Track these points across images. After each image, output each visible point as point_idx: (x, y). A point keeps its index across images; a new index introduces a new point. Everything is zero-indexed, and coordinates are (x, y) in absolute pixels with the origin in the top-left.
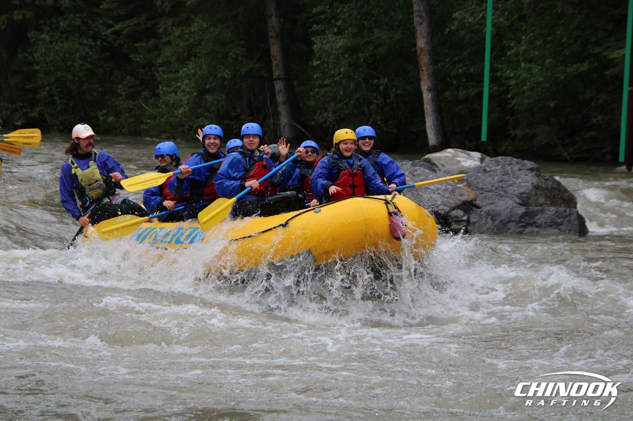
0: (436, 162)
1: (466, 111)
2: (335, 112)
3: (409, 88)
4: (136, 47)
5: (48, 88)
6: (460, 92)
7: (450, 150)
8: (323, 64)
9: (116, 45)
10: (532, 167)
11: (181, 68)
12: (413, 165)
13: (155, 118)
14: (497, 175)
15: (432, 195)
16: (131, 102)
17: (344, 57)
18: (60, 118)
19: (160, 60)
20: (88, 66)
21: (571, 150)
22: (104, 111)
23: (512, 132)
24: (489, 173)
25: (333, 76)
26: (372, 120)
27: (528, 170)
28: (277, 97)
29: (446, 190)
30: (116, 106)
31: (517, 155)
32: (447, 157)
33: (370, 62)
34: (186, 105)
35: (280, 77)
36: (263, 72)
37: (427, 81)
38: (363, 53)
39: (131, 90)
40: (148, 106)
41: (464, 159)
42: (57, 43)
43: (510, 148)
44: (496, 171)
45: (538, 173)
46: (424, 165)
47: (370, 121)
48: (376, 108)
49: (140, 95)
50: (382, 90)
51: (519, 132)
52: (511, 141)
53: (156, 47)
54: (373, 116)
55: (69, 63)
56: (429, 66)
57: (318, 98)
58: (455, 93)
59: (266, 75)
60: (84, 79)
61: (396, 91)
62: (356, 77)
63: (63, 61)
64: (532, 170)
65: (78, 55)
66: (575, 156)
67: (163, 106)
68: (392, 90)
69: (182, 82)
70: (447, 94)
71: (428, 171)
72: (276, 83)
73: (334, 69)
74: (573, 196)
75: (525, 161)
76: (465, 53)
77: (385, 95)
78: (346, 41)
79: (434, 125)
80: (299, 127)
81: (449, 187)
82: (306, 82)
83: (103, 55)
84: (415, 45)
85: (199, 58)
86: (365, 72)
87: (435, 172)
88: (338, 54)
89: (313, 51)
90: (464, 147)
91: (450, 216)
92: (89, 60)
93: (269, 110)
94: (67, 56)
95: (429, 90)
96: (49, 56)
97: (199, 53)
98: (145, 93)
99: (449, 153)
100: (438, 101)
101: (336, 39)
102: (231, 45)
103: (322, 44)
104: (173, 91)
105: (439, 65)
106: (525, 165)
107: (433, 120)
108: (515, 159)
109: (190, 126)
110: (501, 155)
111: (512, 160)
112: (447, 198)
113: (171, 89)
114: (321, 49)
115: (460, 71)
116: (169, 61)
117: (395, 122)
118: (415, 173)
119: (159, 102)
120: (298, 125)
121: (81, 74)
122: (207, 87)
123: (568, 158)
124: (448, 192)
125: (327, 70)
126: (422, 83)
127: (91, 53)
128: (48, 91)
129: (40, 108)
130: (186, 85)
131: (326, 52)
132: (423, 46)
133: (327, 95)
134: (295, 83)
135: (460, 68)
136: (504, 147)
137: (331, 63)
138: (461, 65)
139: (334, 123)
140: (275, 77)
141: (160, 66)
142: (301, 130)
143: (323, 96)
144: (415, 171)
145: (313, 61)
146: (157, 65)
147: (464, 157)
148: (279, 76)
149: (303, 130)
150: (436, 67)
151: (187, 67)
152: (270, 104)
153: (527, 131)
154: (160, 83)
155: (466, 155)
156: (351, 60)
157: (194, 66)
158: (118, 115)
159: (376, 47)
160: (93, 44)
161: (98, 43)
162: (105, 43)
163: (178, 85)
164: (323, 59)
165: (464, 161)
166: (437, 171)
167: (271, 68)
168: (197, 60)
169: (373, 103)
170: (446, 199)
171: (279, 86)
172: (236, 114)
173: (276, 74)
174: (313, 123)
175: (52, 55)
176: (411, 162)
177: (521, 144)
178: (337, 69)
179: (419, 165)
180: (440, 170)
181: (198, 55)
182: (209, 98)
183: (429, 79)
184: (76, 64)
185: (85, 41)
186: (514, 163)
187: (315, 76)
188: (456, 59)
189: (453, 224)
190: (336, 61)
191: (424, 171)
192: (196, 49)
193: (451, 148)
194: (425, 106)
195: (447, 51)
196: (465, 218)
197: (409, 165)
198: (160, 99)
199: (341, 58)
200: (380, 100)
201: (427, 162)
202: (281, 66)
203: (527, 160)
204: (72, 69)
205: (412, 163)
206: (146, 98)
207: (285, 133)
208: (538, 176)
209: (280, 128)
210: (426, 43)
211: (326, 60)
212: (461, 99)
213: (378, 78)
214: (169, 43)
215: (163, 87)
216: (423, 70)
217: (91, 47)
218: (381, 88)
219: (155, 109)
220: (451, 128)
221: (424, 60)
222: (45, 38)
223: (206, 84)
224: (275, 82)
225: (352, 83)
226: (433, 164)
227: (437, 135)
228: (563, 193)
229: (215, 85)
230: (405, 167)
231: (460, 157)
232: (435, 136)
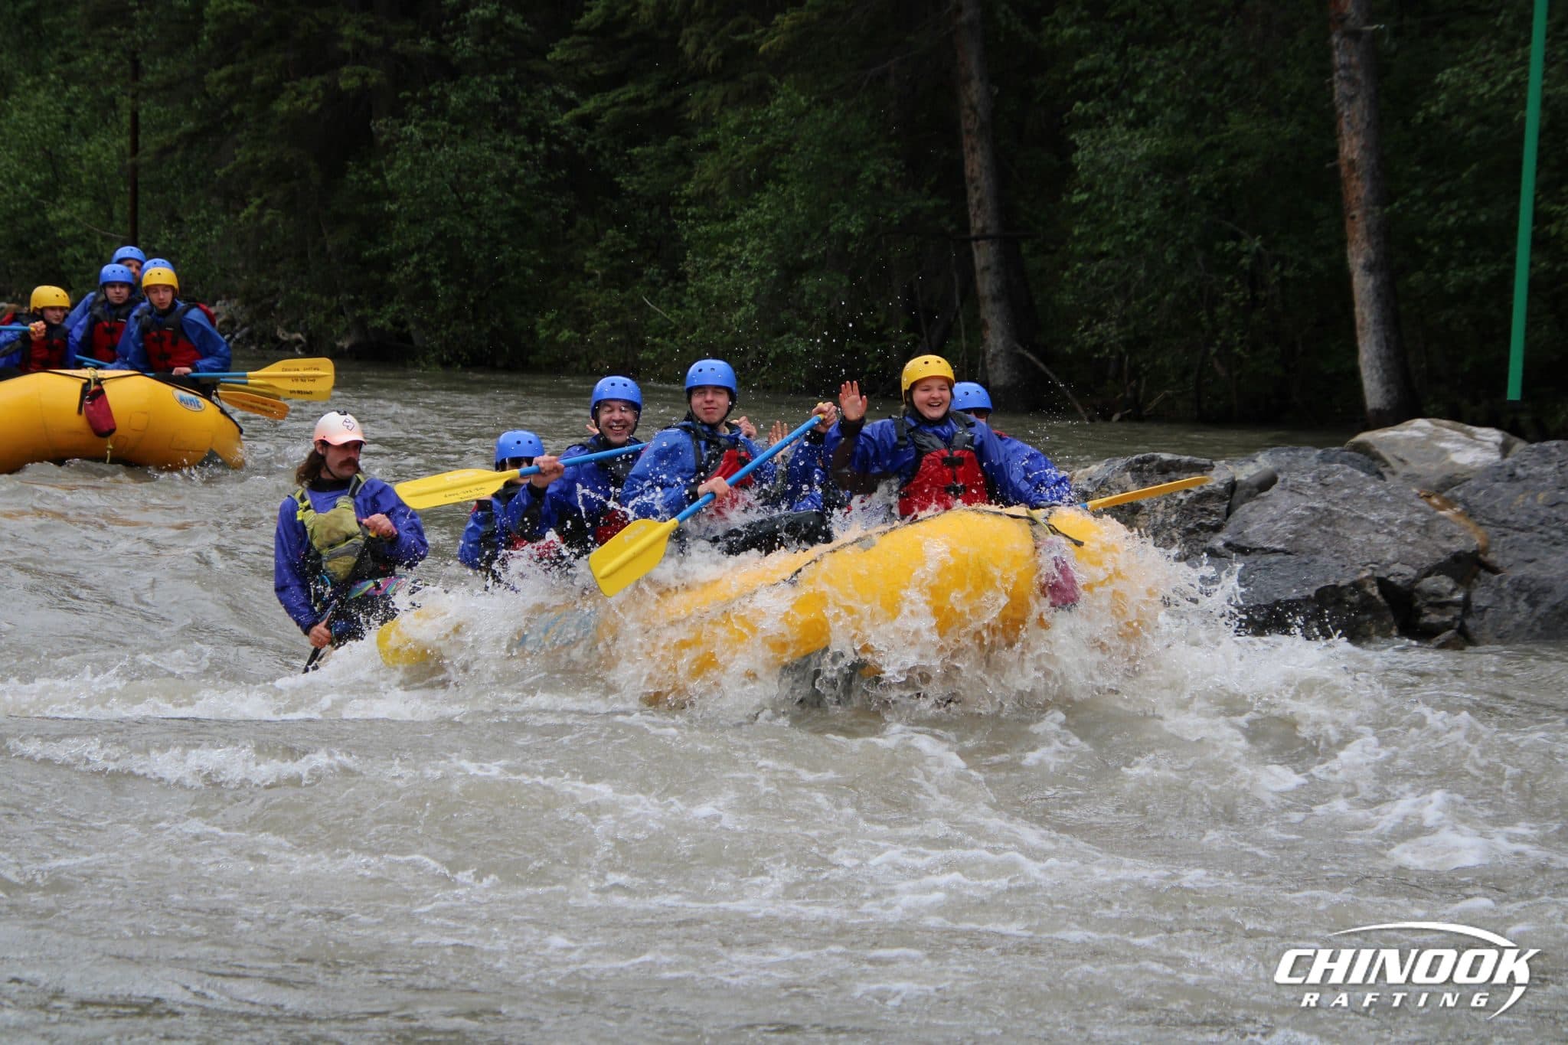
0: (1383, 453)
1: (1465, 321)
2: (1124, 321)
3: (1317, 263)
4: (630, 156)
5: (415, 258)
6: (1451, 272)
7: (1420, 422)
8: (1097, 201)
9: (582, 151)
11: (741, 210)
12: (1324, 460)
13: (674, 333)
14: (1544, 488)
15: (1372, 536)
16: (616, 292)
17: (1151, 183)
18: (444, 333)
19: (689, 189)
20: (514, 203)
22: (550, 316)
24: (1524, 483)
25: (1122, 230)
26: (1218, 342)
28: (979, 285)
29: (1409, 524)
30: (580, 303)
32: (1413, 438)
33: (1216, 195)
34: (752, 300)
35: (989, 232)
36: (945, 220)
37: (1365, 245)
38: (1199, 172)
39: (617, 263)
40: (658, 305)
41: (1458, 446)
42: (441, 146)
44: (1541, 477)
46: (1351, 459)
47: (1214, 346)
48: (1229, 313)
49: (639, 275)
50: (1247, 268)
53: (683, 158)
54: (1223, 334)
55: (469, 196)
56: (1370, 208)
57: (1084, 288)
58: (1438, 276)
59: (953, 227)
60: (505, 235)
61: (1282, 270)
62: (1180, 234)
63: (455, 191)
65: (490, 175)
67: (695, 305)
68: (1273, 265)
69: (742, 244)
70: (1416, 278)
71: (1362, 475)
72: (978, 247)
73: (1125, 214)
76: (1465, 175)
77: (1253, 280)
78: (1157, 142)
79: (1380, 358)
80: (1032, 358)
81: (1418, 515)
82: (1052, 247)
83: (553, 177)
84: (1334, 153)
85: (786, 183)
86: (1204, 220)
87: (1381, 476)
88: (1136, 177)
89: (1072, 168)
91: (1419, 591)
92: (516, 187)
93: (956, 316)
94: (464, 178)
95: (1370, 268)
96: (421, 179)
97: (787, 171)
98: (652, 271)
99: (1418, 429)
100: (1390, 297)
101: (1132, 138)
102: (866, 153)
103: (1097, 150)
104: (721, 265)
105: (1396, 205)
107: (1377, 343)
109: (759, 353)
110: (1557, 436)
112: (1410, 544)
113: (717, 261)
114: (1092, 162)
115: (1452, 220)
116: (713, 193)
117: (1278, 349)
118: (1329, 480)
119: (685, 294)
120: (1028, 355)
121: (497, 222)
122: (804, 257)
124: (1414, 530)
125: (1107, 216)
126: (1352, 250)
127: (522, 171)
128: (417, 264)
129: (396, 307)
130: (753, 250)
131: (1105, 169)
132: (1355, 156)
133: (1106, 279)
134: (1025, 248)
135: (1451, 212)
136: (1562, 416)
137: (1116, 198)
138: (1454, 205)
139: (1123, 350)
140: (973, 233)
141: (689, 204)
142: (1035, 367)
143: (1094, 281)
144: (1329, 473)
145: (1071, 193)
146: (683, 202)
147: (1458, 441)
148: (983, 230)
149: (1042, 365)
150: (1387, 210)
151: (755, 207)
152: (962, 302)
154: (689, 245)
155: (1462, 437)
156: (1169, 192)
157: (773, 204)
158: (582, 324)
159: (1234, 158)
160: (528, 149)
161: (541, 146)
162: (555, 148)
163: (732, 250)
164: (1097, 188)
165: (1457, 451)
166: (1387, 475)
167: (965, 208)
168: (781, 188)
169: (1222, 300)
170: (1410, 548)
171: (983, 256)
172: (874, 326)
173: (977, 224)
174: (1069, 350)
175: (428, 175)
176: (1319, 452)
178: (1131, 214)
179: (1339, 458)
180: (1393, 473)
181: (783, 175)
182: (809, 284)
183: (1368, 241)
184: (486, 200)
185: (508, 142)
187: (1076, 232)
188: (1441, 189)
189: (1426, 611)
190: (1130, 194)
191: (1351, 474)
192: (780, 162)
193: (1423, 416)
194: (1357, 309)
195: (1418, 168)
196: (1458, 596)
197: (1313, 458)
198: (688, 285)
199: (1144, 187)
200: (1240, 294)
201: (1360, 452)
202: (989, 205)
204: (475, 210)
205: (1322, 455)
206: (654, 283)
207: (997, 374)
209: (984, 363)
210: (1363, 147)
211: (1104, 190)
212: (1452, 290)
213: (1237, 238)
214: (712, 146)
215: (695, 255)
216: (1353, 217)
217: (523, 156)
218: (1245, 261)
219: (676, 312)
220: (1423, 366)
221: (1358, 190)
222: (412, 134)
223: (801, 249)
224: (974, 244)
225: (1171, 249)
226: (1377, 457)
227: (1387, 382)
229: (825, 253)
230: (1303, 464)
231: (1448, 441)
232: (1383, 384)
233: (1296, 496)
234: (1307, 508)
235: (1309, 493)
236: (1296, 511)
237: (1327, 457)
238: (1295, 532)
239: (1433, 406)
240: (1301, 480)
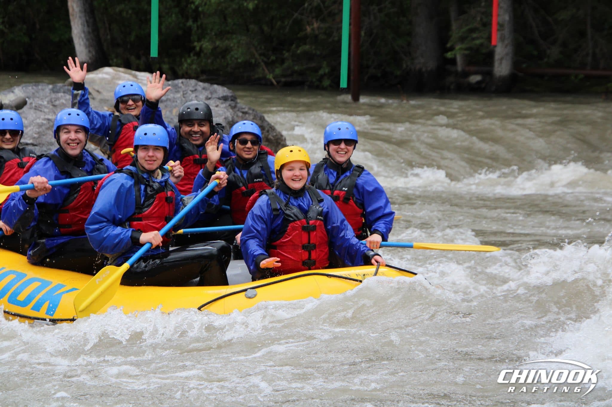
1: (130, 12)
7: (107, 69)
10: (225, 94)
12: (53, 91)
14: (176, 106)
21: (278, 71)
23: (196, 44)
24: (165, 103)
27: (219, 99)
31: (204, 77)
32: (103, 79)
43: (194, 67)
44: (174, 100)
45: (233, 104)
51: (206, 45)
52: (195, 58)
64: (225, 99)
66: (283, 80)
74: (282, 136)
75: (215, 86)
79: (84, 33)
90: (128, 65)
99: (107, 73)
106: (215, 91)
107: (82, 24)
108: (201, 84)
110: (182, 77)
111: (196, 85)
117: (25, 27)
118: (57, 103)
123: (274, 82)
136: (186, 65)
144: (57, 99)
153: (218, 43)
155: (131, 78)
176: (51, 86)
177: (209, 61)
179: (62, 90)
180: (94, 99)
186: (199, 88)
193: (109, 65)
197: (47, 90)
203: (218, 84)
205: (53, 88)
208: (233, 108)
220: (109, 37)
227: (89, 46)
228: (268, 131)
230: (41, 93)
231: (123, 80)
232: (86, 48)
233: (38, 112)
234: (45, 119)
235: (46, 110)
236: (39, 121)
237: (55, 90)
238: (39, 133)
239: (115, 60)
240: (40, 102)
